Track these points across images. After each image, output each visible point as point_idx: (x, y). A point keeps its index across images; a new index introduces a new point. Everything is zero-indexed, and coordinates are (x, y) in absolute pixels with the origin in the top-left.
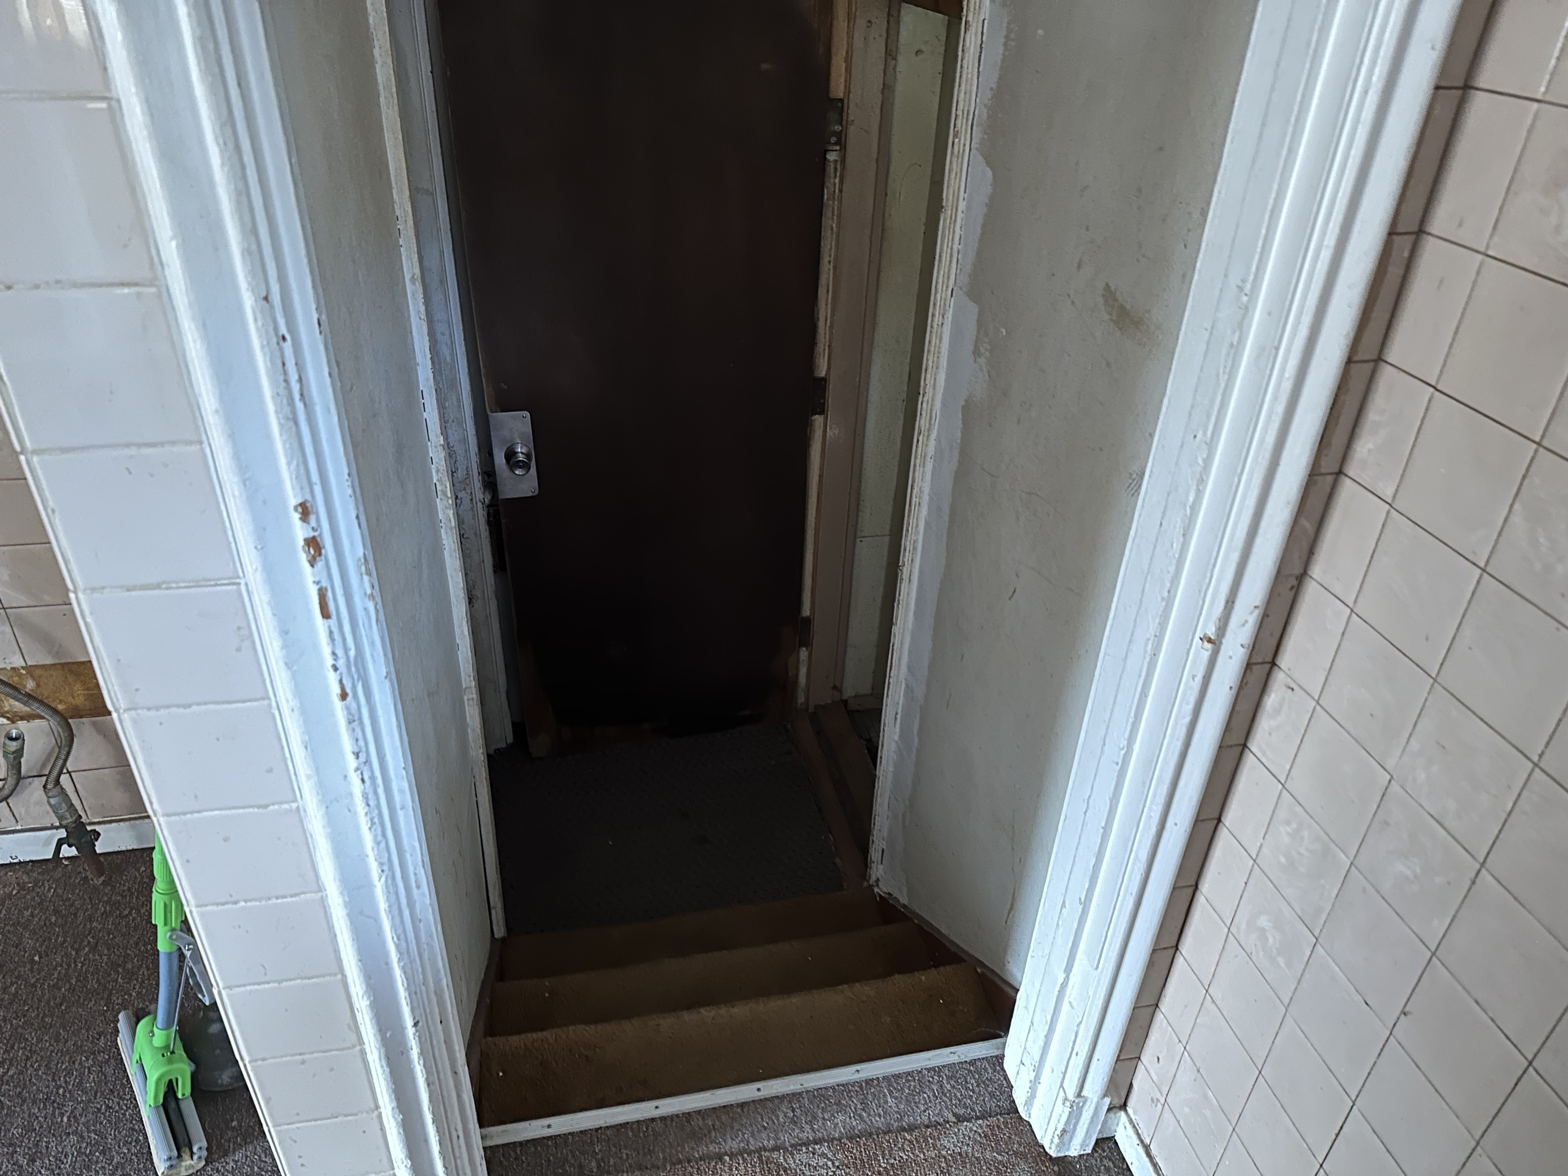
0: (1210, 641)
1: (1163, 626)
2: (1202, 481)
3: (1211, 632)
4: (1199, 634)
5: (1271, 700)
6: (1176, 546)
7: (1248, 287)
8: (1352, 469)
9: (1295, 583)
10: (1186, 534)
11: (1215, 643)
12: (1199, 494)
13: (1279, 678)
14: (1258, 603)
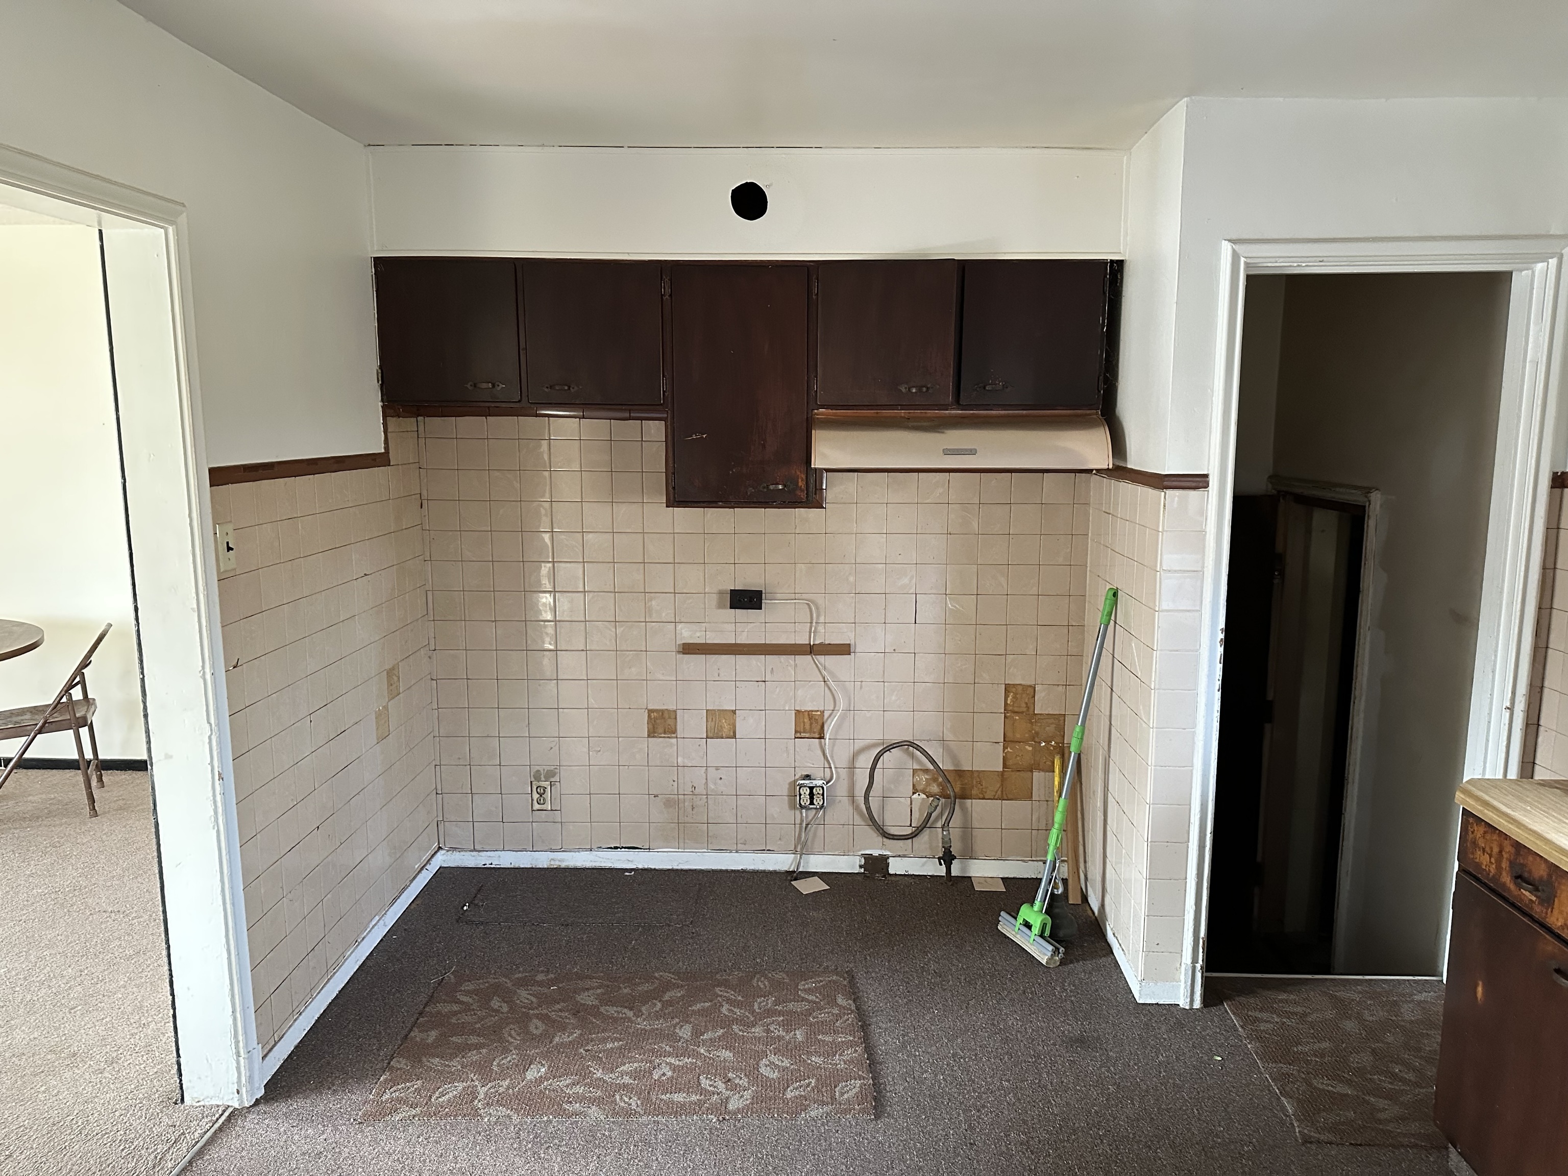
0: (1508, 708)
1: (1491, 709)
2: (1496, 651)
3: (1508, 705)
4: (1504, 707)
5: (1540, 739)
6: (1491, 677)
7: (1500, 586)
8: (1551, 645)
9: (1540, 690)
10: (1494, 672)
11: (1511, 709)
12: (1496, 656)
13: (1541, 729)
14: (1524, 693)
